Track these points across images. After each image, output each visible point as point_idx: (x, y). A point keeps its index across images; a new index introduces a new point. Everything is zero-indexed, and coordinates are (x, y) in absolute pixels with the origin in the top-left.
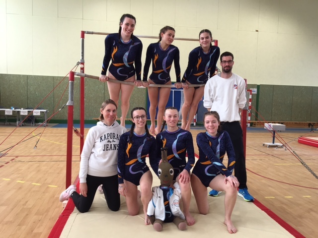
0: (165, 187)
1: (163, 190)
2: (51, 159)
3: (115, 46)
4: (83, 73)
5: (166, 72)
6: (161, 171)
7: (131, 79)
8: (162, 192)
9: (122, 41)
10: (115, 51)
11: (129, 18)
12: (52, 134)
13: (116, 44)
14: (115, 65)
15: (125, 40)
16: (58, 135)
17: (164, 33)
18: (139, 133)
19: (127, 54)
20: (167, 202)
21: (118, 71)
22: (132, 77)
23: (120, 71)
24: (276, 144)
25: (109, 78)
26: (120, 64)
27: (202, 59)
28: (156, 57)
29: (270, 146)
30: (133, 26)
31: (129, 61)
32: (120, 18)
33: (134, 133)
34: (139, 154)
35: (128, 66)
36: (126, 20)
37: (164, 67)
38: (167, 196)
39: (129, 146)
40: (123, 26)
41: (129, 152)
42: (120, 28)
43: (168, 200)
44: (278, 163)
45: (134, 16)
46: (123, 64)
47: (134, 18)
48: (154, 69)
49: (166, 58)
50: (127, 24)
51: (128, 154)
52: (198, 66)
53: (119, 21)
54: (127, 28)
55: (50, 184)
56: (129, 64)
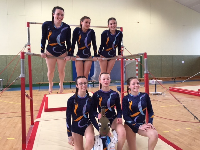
0: (104, 137)
1: (102, 139)
2: (8, 116)
3: (49, 31)
4: (30, 52)
5: (88, 48)
6: (101, 125)
7: (64, 55)
8: (101, 141)
9: (55, 27)
10: (50, 34)
11: (59, 10)
12: (7, 96)
13: (50, 29)
14: (51, 45)
15: (57, 26)
16: (11, 96)
17: (83, 22)
18: (82, 96)
19: (59, 36)
20: (105, 149)
21: (53, 50)
22: (65, 54)
23: (55, 49)
24: (157, 92)
25: (46, 55)
26: (55, 44)
27: (110, 38)
28: (80, 37)
29: (154, 94)
30: (62, 15)
31: (61, 41)
32: (52, 10)
33: (79, 96)
34: (84, 112)
35: (61, 45)
36: (57, 11)
37: (86, 44)
38: (106, 144)
39: (76, 107)
40: (55, 16)
41: (76, 112)
42: (53, 17)
43: (106, 147)
44: (163, 106)
45: (63, 8)
46: (56, 44)
47: (62, 9)
48: (79, 47)
49: (87, 38)
50: (58, 14)
51: (76, 113)
52: (107, 43)
53: (51, 12)
54: (59, 17)
55: (8, 137)
56: (61, 44)
